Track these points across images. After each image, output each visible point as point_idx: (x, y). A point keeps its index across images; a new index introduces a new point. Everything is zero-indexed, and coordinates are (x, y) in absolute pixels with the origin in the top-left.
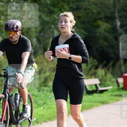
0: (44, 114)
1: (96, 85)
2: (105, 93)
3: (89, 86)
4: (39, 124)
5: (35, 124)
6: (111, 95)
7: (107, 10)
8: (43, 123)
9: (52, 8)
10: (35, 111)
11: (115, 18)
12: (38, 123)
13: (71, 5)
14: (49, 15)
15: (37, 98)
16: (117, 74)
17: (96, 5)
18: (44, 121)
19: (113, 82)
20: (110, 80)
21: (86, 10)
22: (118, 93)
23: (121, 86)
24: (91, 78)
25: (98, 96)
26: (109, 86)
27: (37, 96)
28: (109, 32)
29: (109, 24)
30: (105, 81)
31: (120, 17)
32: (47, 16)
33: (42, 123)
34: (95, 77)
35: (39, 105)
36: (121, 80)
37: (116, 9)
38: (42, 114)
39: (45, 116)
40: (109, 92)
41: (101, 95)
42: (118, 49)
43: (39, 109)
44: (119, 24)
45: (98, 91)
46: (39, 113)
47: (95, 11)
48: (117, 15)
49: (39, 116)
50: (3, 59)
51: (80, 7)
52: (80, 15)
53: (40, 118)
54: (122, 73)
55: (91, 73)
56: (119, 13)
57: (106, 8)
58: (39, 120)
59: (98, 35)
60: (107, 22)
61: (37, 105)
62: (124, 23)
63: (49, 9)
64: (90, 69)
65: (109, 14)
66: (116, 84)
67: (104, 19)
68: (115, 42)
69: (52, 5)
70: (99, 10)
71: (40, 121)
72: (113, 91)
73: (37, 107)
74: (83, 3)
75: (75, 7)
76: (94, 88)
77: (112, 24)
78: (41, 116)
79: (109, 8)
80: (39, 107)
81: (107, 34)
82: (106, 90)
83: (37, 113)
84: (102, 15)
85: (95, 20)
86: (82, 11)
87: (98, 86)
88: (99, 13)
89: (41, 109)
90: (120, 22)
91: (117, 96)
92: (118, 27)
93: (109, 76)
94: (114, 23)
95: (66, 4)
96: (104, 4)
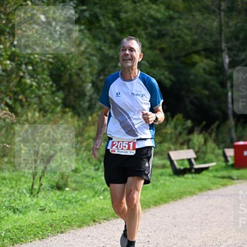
0: (105, 206)
1: (189, 160)
2: (204, 172)
3: (178, 161)
4: (97, 223)
5: (91, 224)
6: (215, 177)
7: (208, 38)
8: (104, 222)
9: (118, 34)
10: (91, 202)
11: (222, 51)
12: (94, 221)
13: (150, 30)
14: (113, 45)
15: (94, 181)
16: (223, 142)
17: (191, 29)
18: (105, 219)
19: (217, 156)
20: (213, 153)
21: (173, 37)
22: (225, 173)
23: (231, 161)
24: (182, 149)
25: (193, 178)
26: (212, 161)
27: (93, 178)
28: (211, 74)
29: (212, 60)
30: (205, 153)
31: (230, 49)
32: (110, 48)
33: (101, 221)
34: (189, 148)
35: (96, 193)
36: (230, 153)
37: (223, 37)
38: (101, 206)
39: (107, 211)
40: (211, 171)
41: (197, 176)
42: (226, 102)
43: (97, 199)
44: (227, 60)
45: (193, 171)
46: (98, 205)
47: (188, 38)
48: (224, 45)
49: (97, 210)
50: (39, 118)
51: (164, 32)
52: (164, 46)
53: (98, 214)
54: (232, 141)
55: (181, 140)
56: (227, 42)
57: (206, 34)
58: (97, 216)
59: (192, 77)
60: (207, 57)
61: (93, 193)
62: (236, 58)
63: (113, 36)
64: (180, 134)
65: (211, 45)
66: (222, 159)
67: (203, 53)
68: (221, 89)
69: (118, 30)
70: (196, 37)
71: (98, 218)
72: (217, 170)
73: (94, 196)
74: (169, 27)
75: (156, 33)
76: (187, 165)
77: (216, 61)
78: (99, 210)
79: (211, 35)
80: (97, 195)
81: (208, 77)
82: (206, 169)
83: (93, 206)
84: (200, 46)
85: (188, 55)
86: (168, 39)
87: (193, 161)
88: (195, 43)
89: (100, 199)
90: (229, 57)
91: (223, 177)
92: (226, 66)
93: (211, 145)
94: (220, 60)
95: (142, 28)
96: (204, 29)
